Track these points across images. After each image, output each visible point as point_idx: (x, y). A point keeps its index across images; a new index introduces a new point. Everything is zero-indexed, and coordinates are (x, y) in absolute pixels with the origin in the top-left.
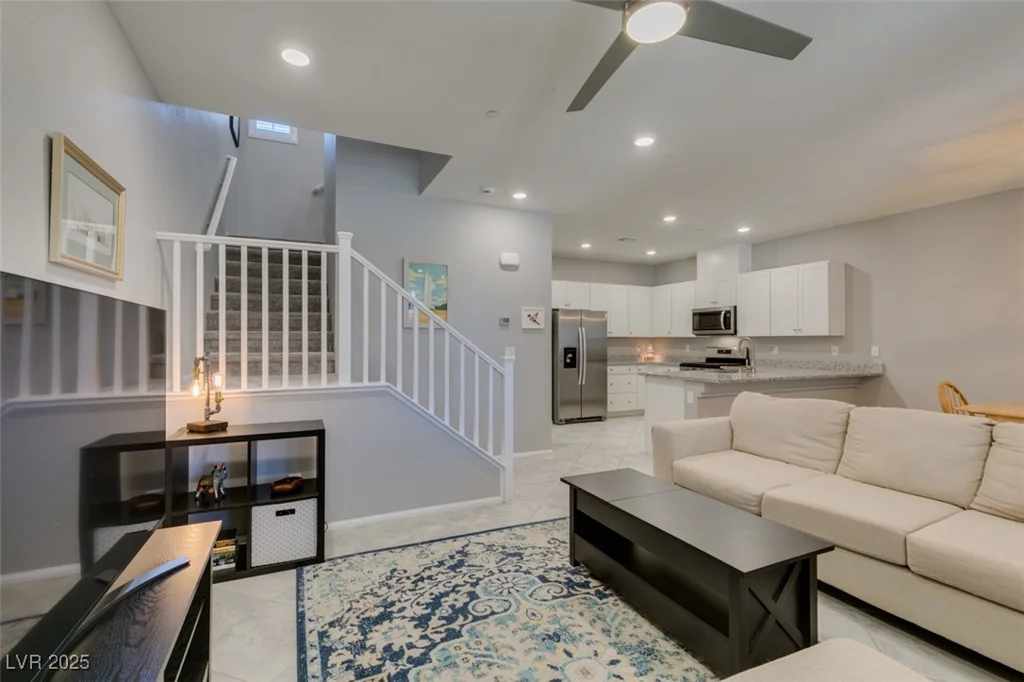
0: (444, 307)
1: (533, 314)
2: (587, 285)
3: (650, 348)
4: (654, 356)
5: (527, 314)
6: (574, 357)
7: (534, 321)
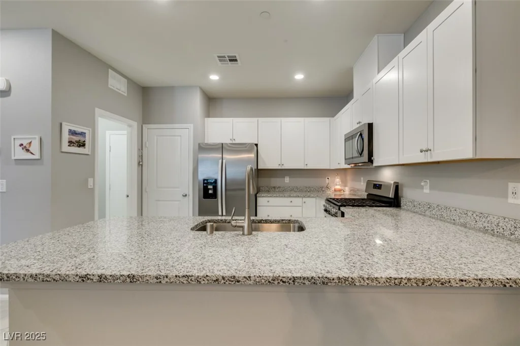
1: (25, 143)
2: (255, 119)
3: (338, 180)
4: (343, 188)
5: (18, 142)
6: (215, 188)
7: (28, 150)
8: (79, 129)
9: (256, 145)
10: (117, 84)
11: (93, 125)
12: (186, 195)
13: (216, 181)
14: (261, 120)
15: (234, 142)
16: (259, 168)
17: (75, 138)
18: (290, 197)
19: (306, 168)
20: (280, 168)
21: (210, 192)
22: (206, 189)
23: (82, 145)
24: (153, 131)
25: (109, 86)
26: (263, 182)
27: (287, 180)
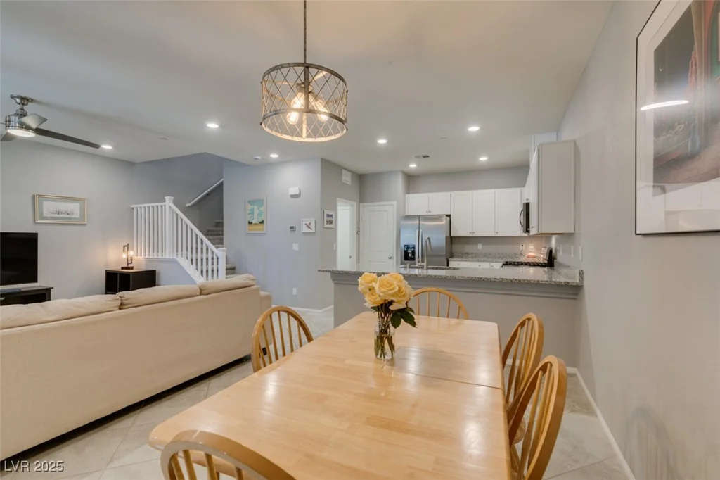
0: (262, 222)
1: (308, 223)
2: (448, 193)
3: (531, 247)
4: (538, 255)
5: (304, 223)
6: (413, 253)
7: (309, 227)
8: (331, 214)
9: (449, 216)
10: (347, 178)
11: (335, 209)
12: (391, 258)
13: (414, 248)
14: (453, 193)
15: (430, 214)
16: (452, 235)
17: (330, 219)
18: (479, 261)
19: (496, 236)
20: (471, 235)
21: (410, 255)
22: (406, 253)
23: (330, 222)
24: (367, 207)
25: (344, 181)
26: (457, 248)
27: (480, 246)
